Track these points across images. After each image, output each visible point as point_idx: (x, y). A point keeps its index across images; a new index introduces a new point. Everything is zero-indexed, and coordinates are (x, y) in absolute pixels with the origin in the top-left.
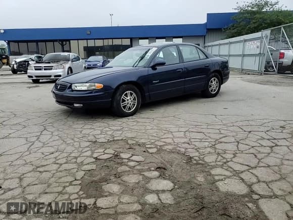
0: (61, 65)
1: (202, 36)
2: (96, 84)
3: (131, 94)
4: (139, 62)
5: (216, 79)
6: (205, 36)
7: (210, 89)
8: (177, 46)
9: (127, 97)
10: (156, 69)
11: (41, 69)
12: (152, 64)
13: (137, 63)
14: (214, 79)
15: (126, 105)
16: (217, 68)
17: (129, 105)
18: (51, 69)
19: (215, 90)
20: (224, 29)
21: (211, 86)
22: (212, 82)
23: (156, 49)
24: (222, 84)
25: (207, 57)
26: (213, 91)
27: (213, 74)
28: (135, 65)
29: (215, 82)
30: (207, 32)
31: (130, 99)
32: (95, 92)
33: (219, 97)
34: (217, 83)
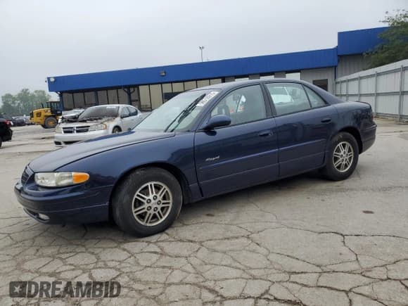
0: (102, 123)
1: (332, 67)
2: (73, 173)
3: (158, 188)
4: (179, 121)
5: (348, 144)
6: (335, 67)
7: (335, 165)
8: (263, 85)
9: (147, 194)
10: (214, 133)
11: (71, 132)
12: (205, 124)
13: (176, 123)
14: (344, 145)
15: (146, 213)
16: (350, 123)
17: (152, 212)
18: (87, 131)
19: (346, 166)
20: (368, 54)
21: (336, 159)
22: (338, 150)
23: (217, 93)
24: (360, 153)
25: (326, 103)
26: (343, 166)
27: (341, 135)
28: (171, 128)
29: (346, 150)
30: (339, 61)
31: (155, 198)
32: (72, 191)
33: (356, 178)
34: (350, 151)
